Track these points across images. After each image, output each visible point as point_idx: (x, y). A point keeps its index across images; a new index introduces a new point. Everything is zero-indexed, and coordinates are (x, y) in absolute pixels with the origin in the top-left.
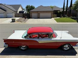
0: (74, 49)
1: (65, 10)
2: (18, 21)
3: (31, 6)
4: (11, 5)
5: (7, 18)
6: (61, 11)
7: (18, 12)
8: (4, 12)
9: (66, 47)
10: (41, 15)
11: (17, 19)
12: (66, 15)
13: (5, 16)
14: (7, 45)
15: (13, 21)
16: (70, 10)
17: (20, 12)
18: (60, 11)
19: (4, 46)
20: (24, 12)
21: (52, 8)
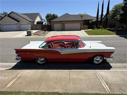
1: (99, 20)
2: (35, 34)
5: (20, 30)
6: (94, 21)
7: (35, 23)
8: (17, 22)
9: (98, 60)
10: (67, 26)
11: (34, 31)
12: (101, 26)
14: (20, 57)
15: (29, 34)
16: (107, 19)
17: (38, 23)
18: (92, 21)
19: (17, 59)
20: (43, 22)
21: (82, 16)
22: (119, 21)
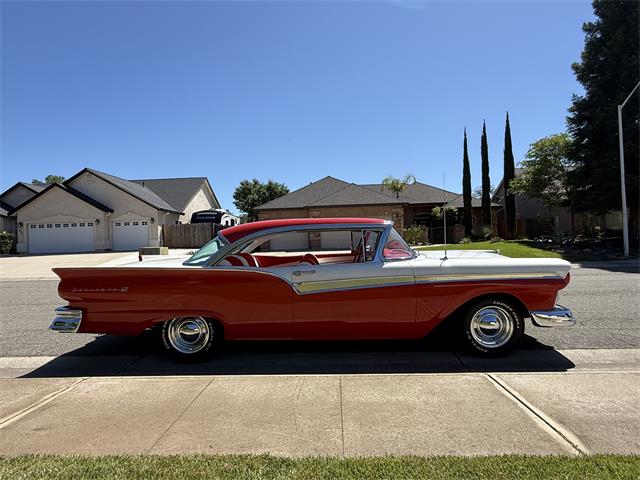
0: (552, 348)
1: (477, 200)
3: (266, 183)
4: (143, 183)
5: (108, 251)
6: (453, 207)
7: (185, 219)
8: (99, 214)
9: (489, 325)
12: (487, 231)
13: (103, 244)
16: (510, 200)
17: (197, 218)
18: (446, 207)
19: (58, 325)
20: (220, 215)
21: (396, 188)
22: (565, 204)
